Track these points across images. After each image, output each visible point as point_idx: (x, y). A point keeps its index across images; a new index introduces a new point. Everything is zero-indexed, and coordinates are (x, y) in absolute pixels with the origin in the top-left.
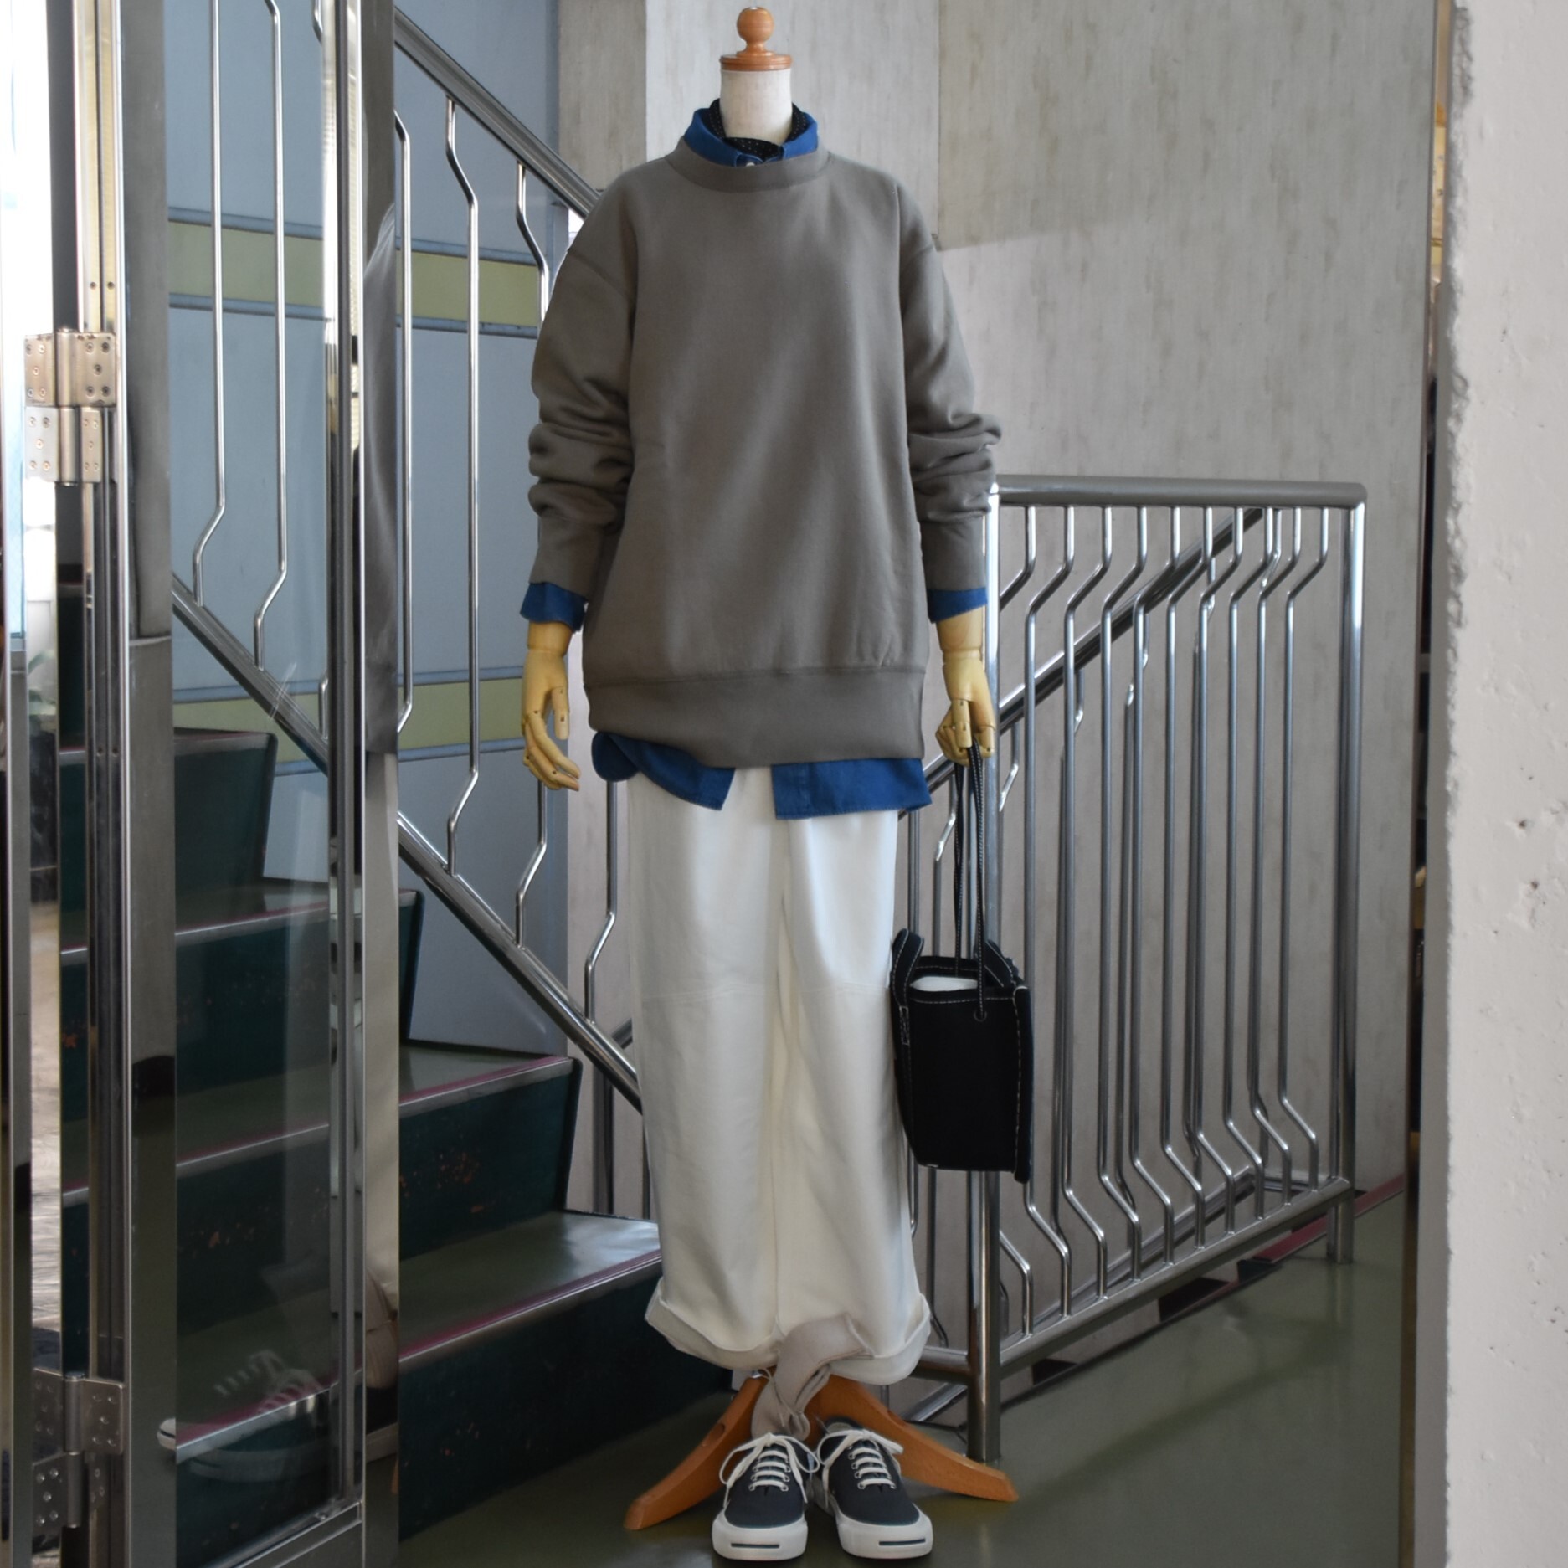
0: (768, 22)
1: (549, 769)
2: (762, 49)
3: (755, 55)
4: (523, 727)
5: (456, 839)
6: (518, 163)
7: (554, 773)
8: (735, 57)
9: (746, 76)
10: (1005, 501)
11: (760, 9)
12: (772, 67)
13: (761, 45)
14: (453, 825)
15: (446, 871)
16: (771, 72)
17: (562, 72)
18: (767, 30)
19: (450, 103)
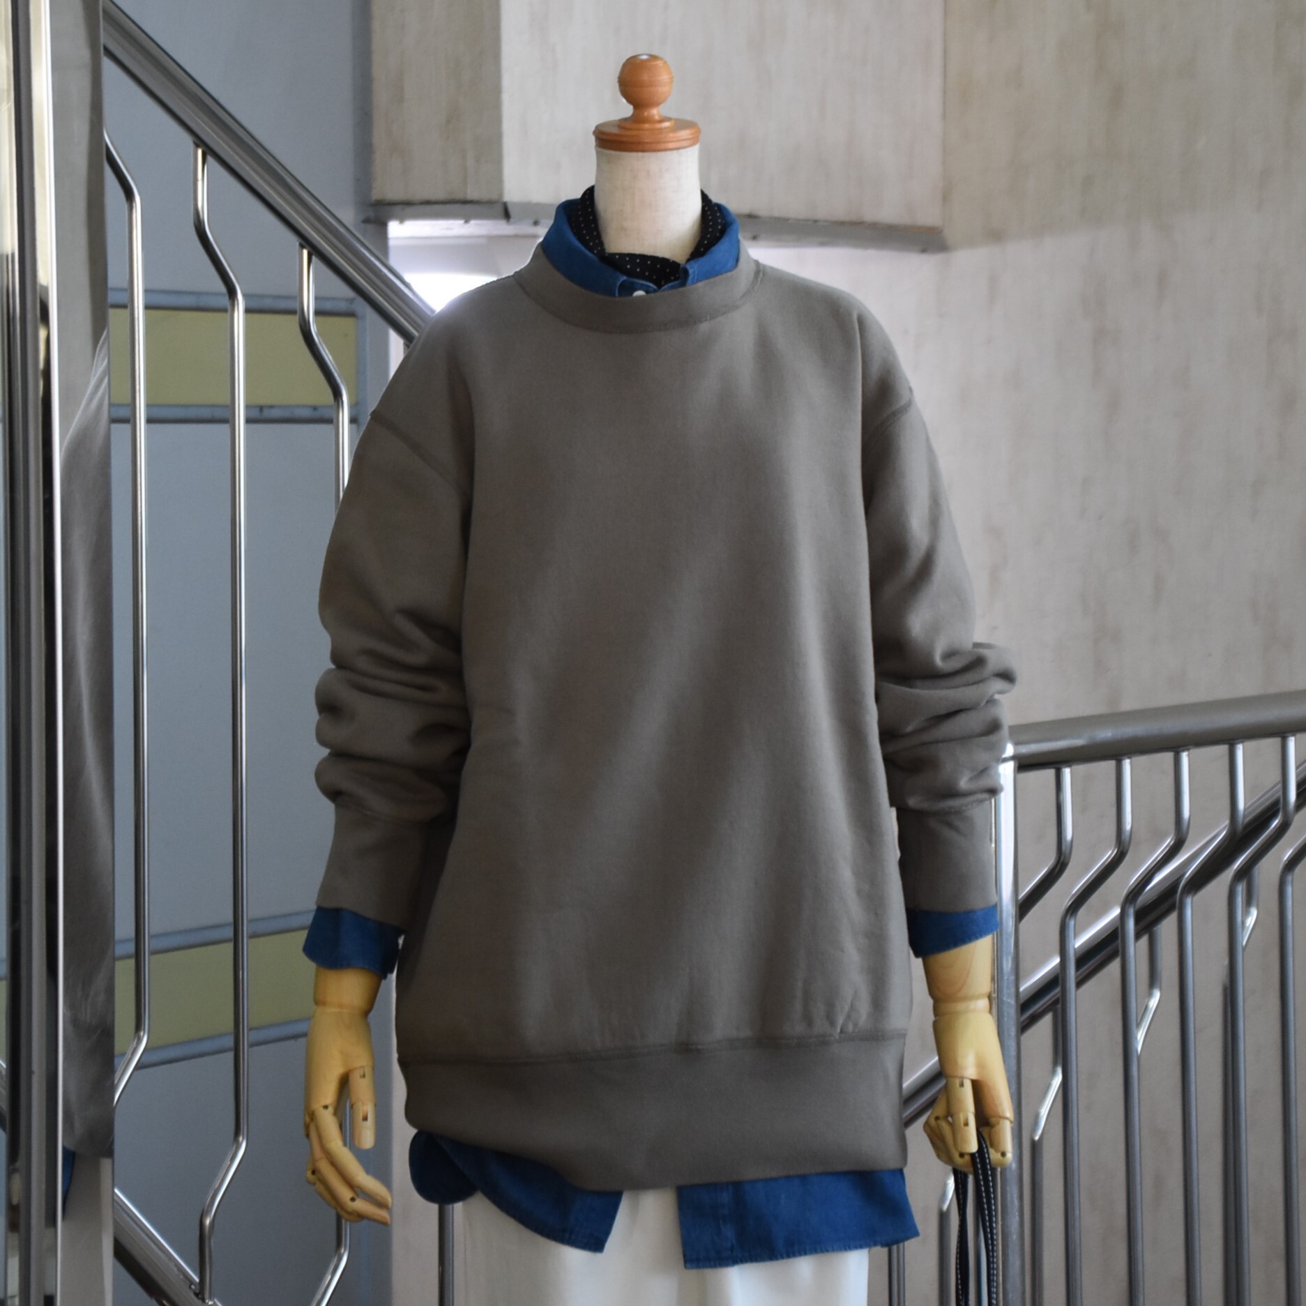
0: (664, 77)
1: (345, 1194)
2: (657, 118)
3: (647, 126)
4: (307, 1127)
5: (213, 1244)
6: (302, 247)
7: (353, 1199)
8: (615, 130)
9: (632, 160)
10: (1025, 764)
11: (653, 58)
12: (671, 145)
13: (655, 112)
14: (208, 1222)
15: (197, 1295)
16: (668, 153)
17: (376, 25)
18: (662, 90)
19: (200, 152)
